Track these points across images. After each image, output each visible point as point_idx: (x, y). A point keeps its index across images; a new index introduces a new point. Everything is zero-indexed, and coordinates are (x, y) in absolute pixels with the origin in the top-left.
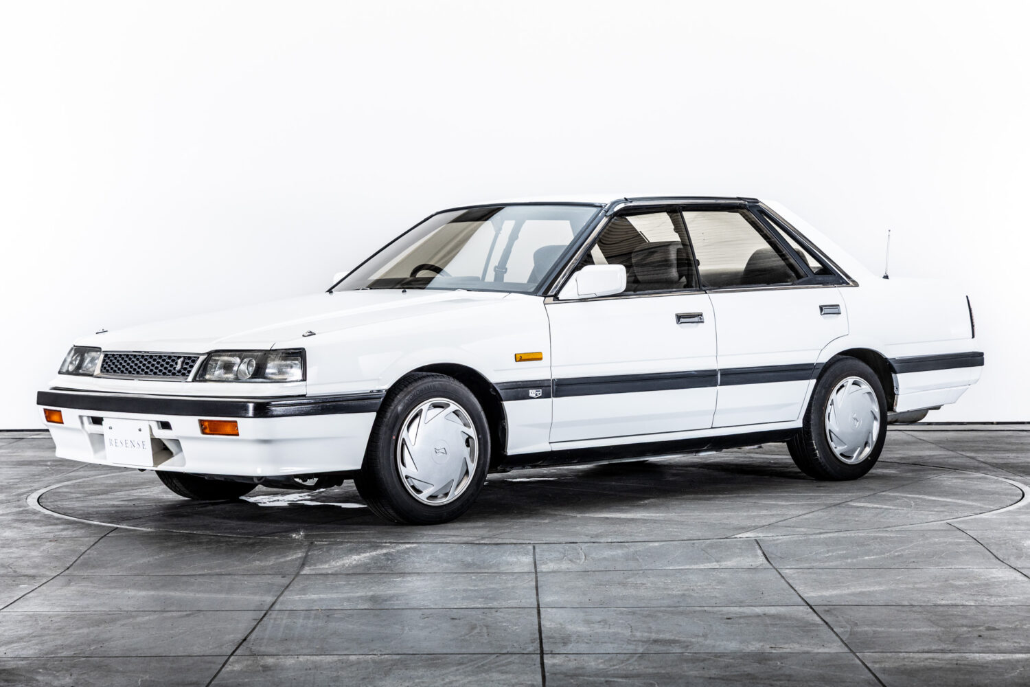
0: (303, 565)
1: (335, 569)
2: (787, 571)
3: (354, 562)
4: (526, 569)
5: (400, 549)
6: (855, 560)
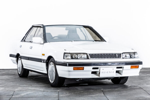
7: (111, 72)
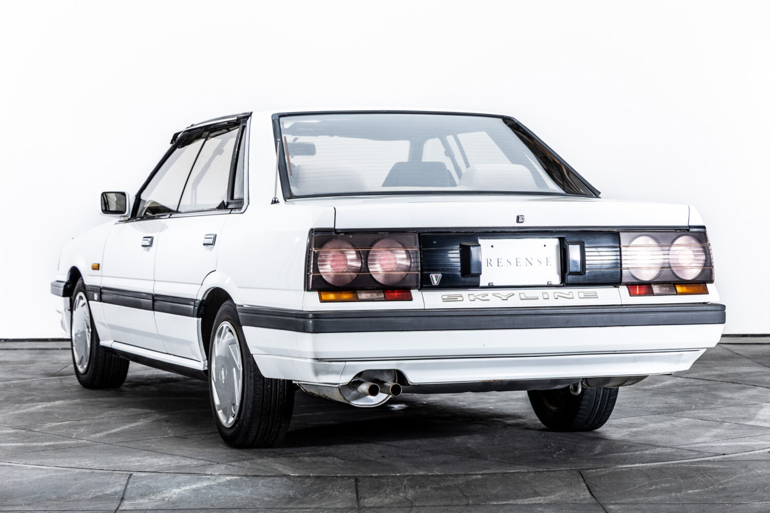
0: (122, 499)
1: (156, 504)
2: (611, 507)
3: (174, 496)
4: (349, 504)
5: (221, 481)
6: (678, 494)
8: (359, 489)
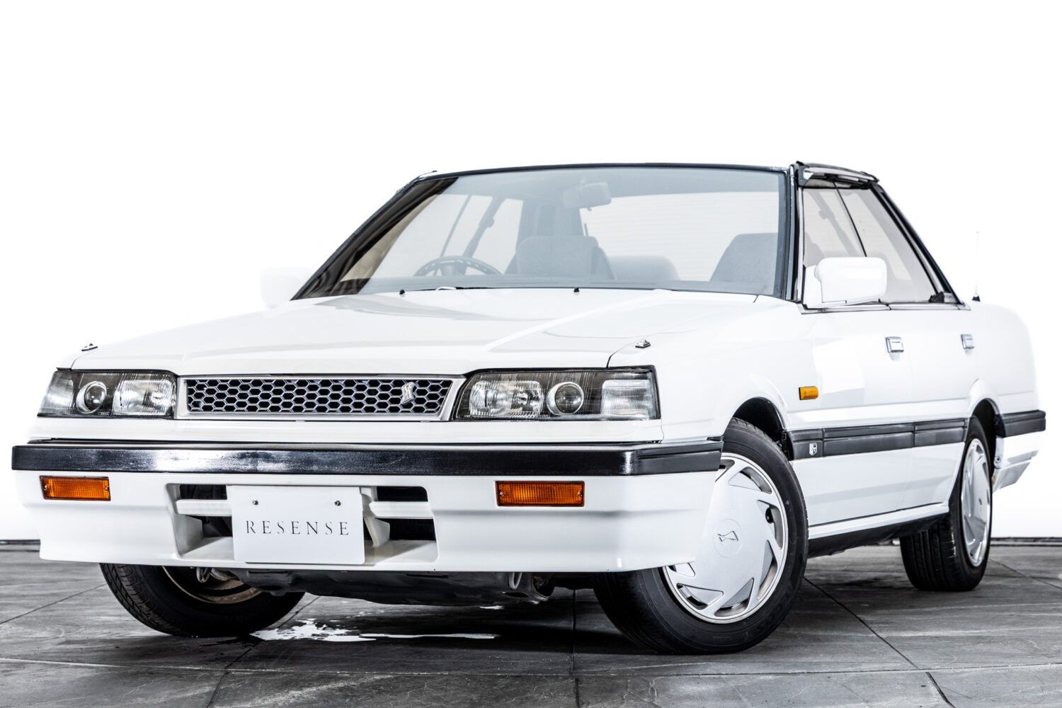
0: (213, 704)
5: (365, 681)
7: (322, 529)
8: (581, 692)
